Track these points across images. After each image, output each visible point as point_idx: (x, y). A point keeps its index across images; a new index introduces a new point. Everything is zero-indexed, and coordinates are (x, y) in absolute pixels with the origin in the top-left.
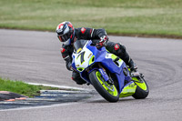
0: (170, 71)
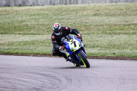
0: (57, 81)
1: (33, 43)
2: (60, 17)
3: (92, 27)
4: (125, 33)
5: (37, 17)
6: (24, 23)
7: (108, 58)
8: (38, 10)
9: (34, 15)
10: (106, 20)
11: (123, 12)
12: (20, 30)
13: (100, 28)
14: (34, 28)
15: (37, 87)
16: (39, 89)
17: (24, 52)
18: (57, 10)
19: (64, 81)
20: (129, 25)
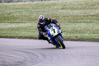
0: (35, 57)
1: (18, 29)
2: (38, 10)
3: (61, 17)
4: (84, 22)
5: (21, 10)
6: (11, 15)
7: (72, 40)
8: (21, 5)
9: (18, 9)
10: (71, 12)
11: (83, 6)
12: (9, 20)
13: (67, 18)
14: (19, 18)
15: (21, 61)
16: (22, 63)
17: (12, 35)
18: (35, 5)
19: (40, 56)
20: (87, 16)
